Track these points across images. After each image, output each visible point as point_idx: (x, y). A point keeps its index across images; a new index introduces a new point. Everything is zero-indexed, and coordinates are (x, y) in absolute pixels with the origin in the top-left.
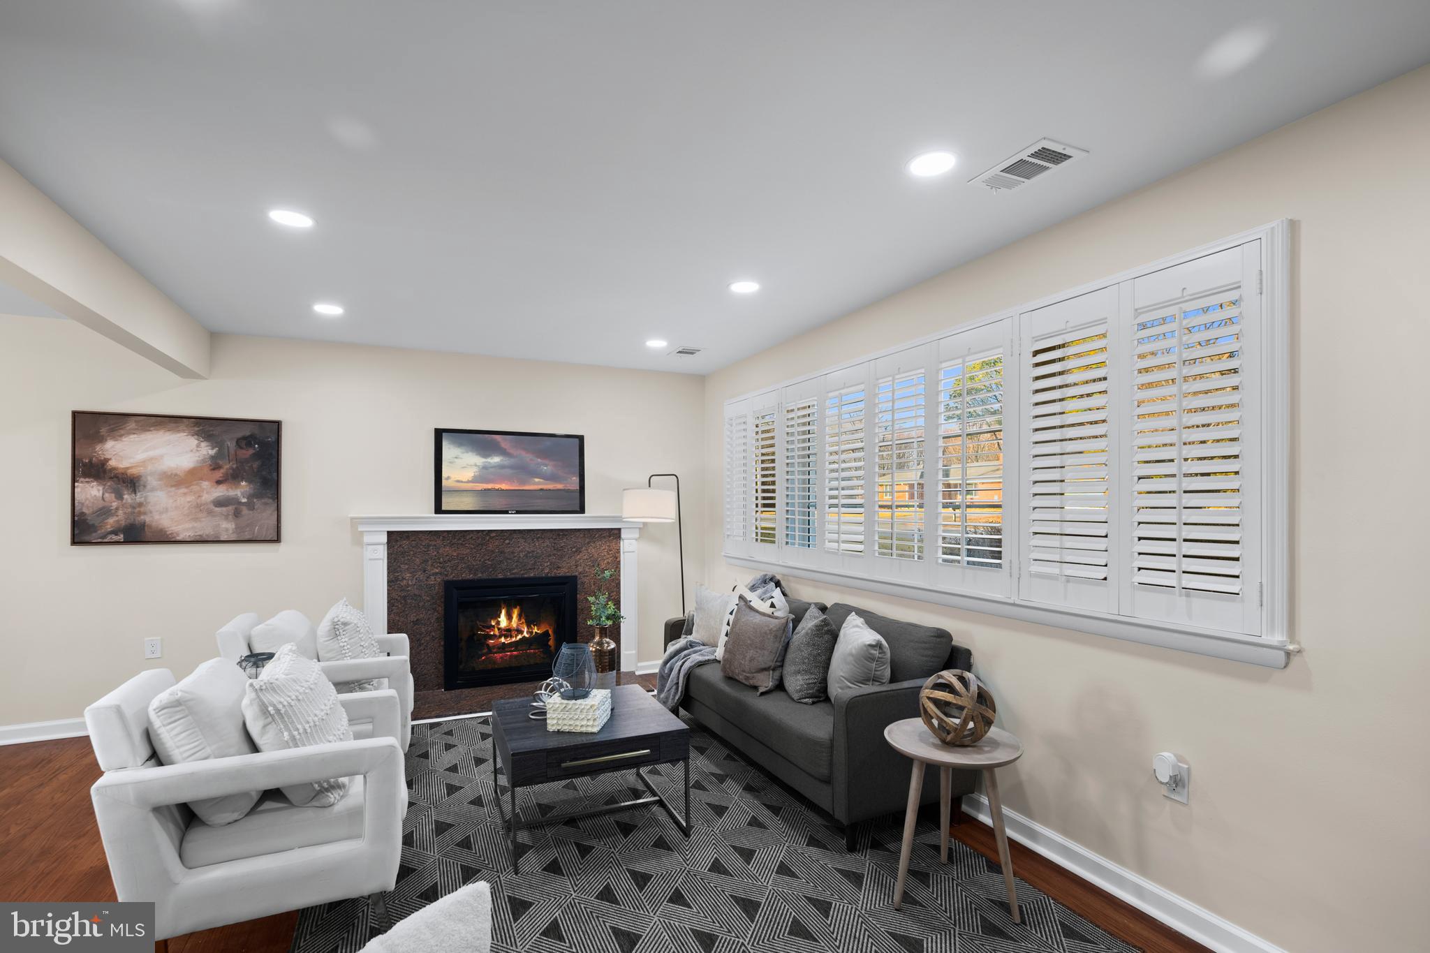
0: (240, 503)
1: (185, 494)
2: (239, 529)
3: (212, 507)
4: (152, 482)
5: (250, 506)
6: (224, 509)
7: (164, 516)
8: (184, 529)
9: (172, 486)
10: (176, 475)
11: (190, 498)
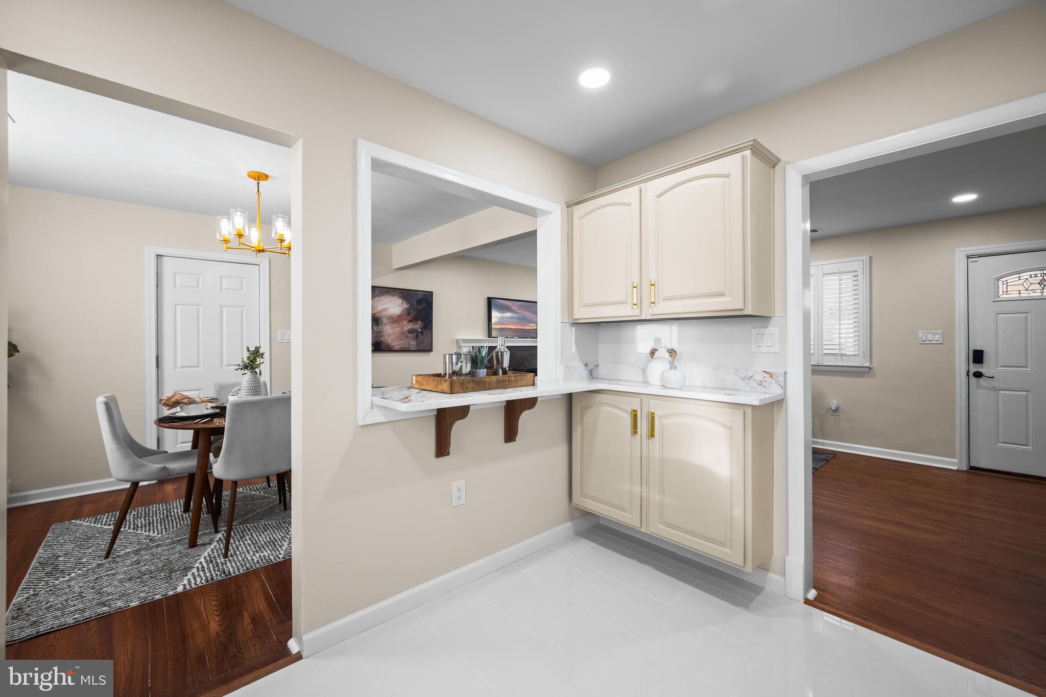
0: (418, 332)
1: (397, 327)
2: (417, 345)
3: (407, 333)
4: (385, 321)
5: (422, 333)
6: (412, 334)
7: (389, 338)
8: (396, 344)
9: (392, 323)
10: (394, 317)
11: (399, 329)
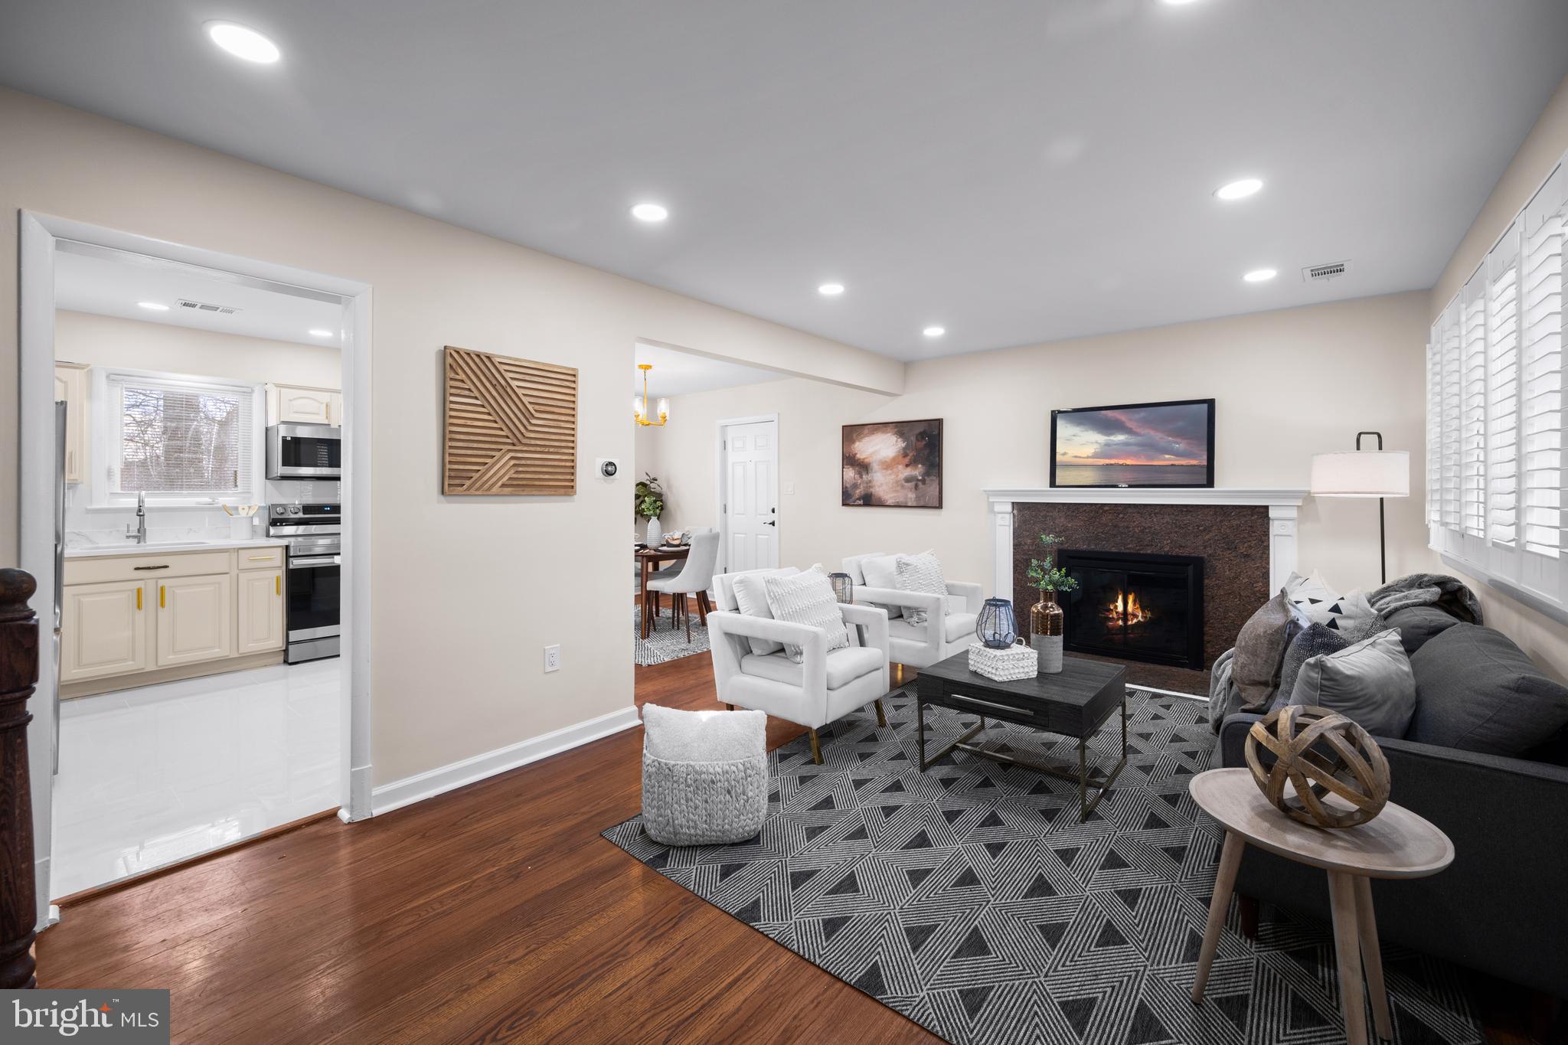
0: (918, 480)
1: (890, 474)
2: (918, 498)
3: (903, 483)
4: (875, 466)
5: (923, 481)
6: (910, 484)
7: (881, 489)
8: (889, 498)
9: (884, 469)
10: (886, 461)
11: (893, 477)
